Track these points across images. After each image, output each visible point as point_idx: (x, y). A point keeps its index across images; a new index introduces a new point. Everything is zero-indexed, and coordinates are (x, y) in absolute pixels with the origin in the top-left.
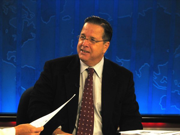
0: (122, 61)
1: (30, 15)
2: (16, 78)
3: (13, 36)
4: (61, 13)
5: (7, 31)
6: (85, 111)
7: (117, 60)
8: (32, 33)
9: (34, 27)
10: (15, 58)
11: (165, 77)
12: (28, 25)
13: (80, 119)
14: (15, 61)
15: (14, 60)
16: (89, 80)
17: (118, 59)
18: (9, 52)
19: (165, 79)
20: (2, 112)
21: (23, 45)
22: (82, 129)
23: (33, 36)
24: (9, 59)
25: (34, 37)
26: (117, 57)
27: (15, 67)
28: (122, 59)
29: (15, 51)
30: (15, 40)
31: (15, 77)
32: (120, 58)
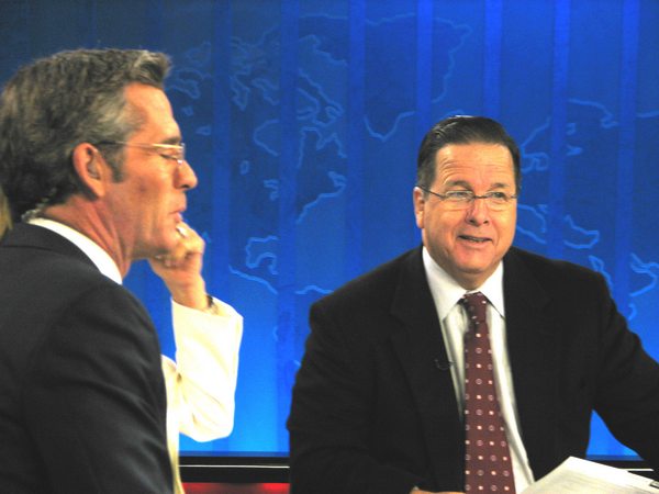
0: (651, 269)
1: (328, 109)
2: (277, 333)
3: (267, 183)
4: (435, 101)
5: (245, 167)
7: (633, 267)
8: (332, 174)
9: (340, 153)
10: (274, 261)
12: (319, 147)
14: (275, 273)
15: (271, 267)
17: (639, 261)
18: (253, 239)
20: (232, 449)
21: (302, 215)
23: (337, 184)
24: (252, 266)
25: (339, 187)
26: (634, 256)
27: (275, 292)
28: (653, 264)
29: (275, 238)
30: (273, 196)
31: (276, 328)
32: (646, 261)
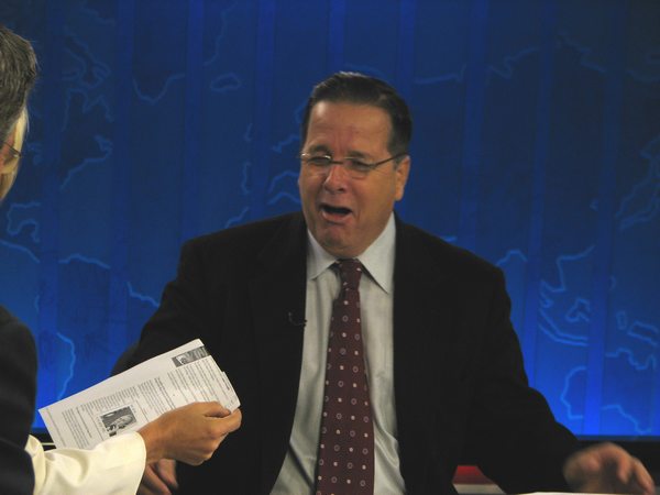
1: (94, 70)
3: (31, 146)
4: (207, 64)
6: (339, 416)
8: (97, 138)
9: (108, 116)
10: (36, 229)
11: (584, 301)
12: (85, 109)
13: (322, 446)
14: (36, 241)
15: (33, 234)
16: (346, 303)
18: (15, 206)
19: (582, 308)
21: (66, 181)
22: (334, 480)
23: (103, 149)
24: (13, 233)
25: (106, 152)
27: (37, 261)
29: (38, 205)
30: (36, 161)
31: (38, 298)
